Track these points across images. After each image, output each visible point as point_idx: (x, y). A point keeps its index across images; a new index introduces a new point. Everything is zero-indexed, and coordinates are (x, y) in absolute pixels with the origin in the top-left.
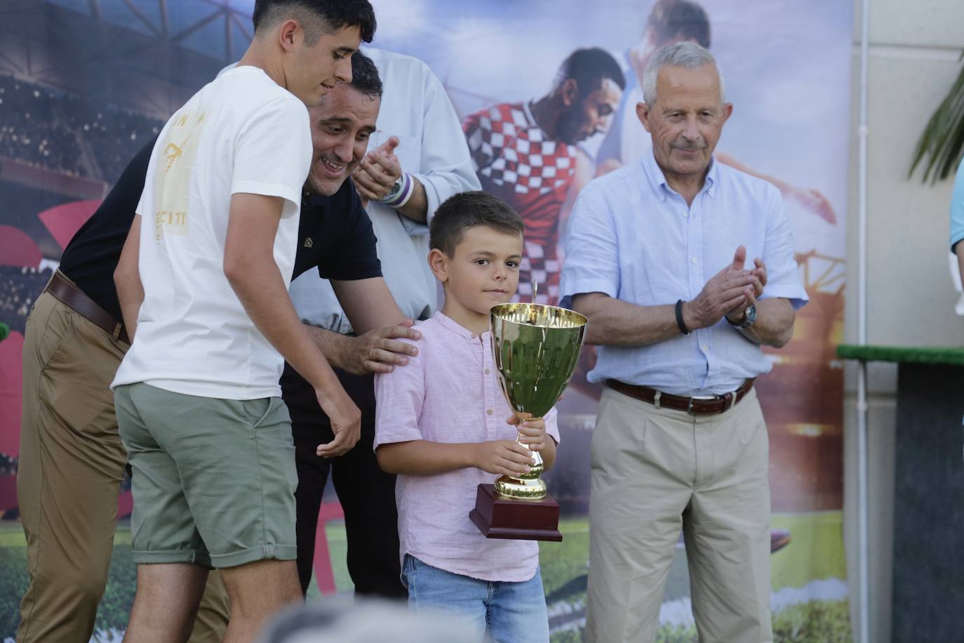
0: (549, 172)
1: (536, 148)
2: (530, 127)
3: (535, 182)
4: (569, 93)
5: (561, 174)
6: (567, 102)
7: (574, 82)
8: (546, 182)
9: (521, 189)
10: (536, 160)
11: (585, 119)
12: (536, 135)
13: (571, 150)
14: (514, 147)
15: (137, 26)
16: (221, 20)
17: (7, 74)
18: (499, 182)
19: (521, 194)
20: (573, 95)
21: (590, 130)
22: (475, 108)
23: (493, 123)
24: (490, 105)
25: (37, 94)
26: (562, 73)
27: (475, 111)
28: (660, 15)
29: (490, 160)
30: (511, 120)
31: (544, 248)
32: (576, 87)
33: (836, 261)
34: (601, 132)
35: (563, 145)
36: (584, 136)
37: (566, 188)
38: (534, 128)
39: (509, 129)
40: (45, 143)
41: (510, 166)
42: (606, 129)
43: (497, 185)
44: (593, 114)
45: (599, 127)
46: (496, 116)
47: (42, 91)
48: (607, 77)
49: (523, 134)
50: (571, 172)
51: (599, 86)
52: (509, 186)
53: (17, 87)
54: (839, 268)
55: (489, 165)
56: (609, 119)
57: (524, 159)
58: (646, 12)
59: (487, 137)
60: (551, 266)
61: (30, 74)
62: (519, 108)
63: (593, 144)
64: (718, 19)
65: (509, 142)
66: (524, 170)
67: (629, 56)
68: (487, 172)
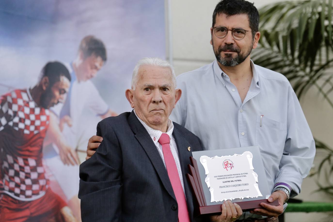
0: (38, 123)
1: (32, 111)
2: (30, 100)
3: (32, 128)
4: (45, 83)
5: (43, 123)
6: (44, 88)
7: (47, 78)
8: (37, 128)
9: (26, 132)
10: (32, 117)
11: (53, 96)
12: (32, 104)
13: (47, 112)
14: (23, 111)
18: (17, 129)
19: (27, 134)
20: (47, 85)
21: (56, 101)
23: (13, 99)
24: (11, 90)
26: (42, 74)
27: (4, 93)
28: (84, 45)
29: (12, 118)
30: (21, 97)
31: (36, 161)
32: (48, 81)
34: (61, 102)
35: (43, 109)
36: (53, 105)
37: (45, 131)
38: (31, 101)
39: (20, 102)
41: (22, 120)
42: (63, 101)
43: (15, 130)
44: (57, 94)
45: (60, 100)
46: (14, 95)
48: (62, 75)
49: (27, 104)
50: (47, 123)
51: (59, 80)
52: (21, 130)
55: (12, 120)
56: (64, 96)
57: (27, 117)
58: (78, 44)
59: (10, 106)
60: (40, 170)
62: (25, 91)
63: (58, 108)
64: (109, 47)
65: (21, 108)
66: (28, 122)
67: (72, 65)
68: (11, 124)
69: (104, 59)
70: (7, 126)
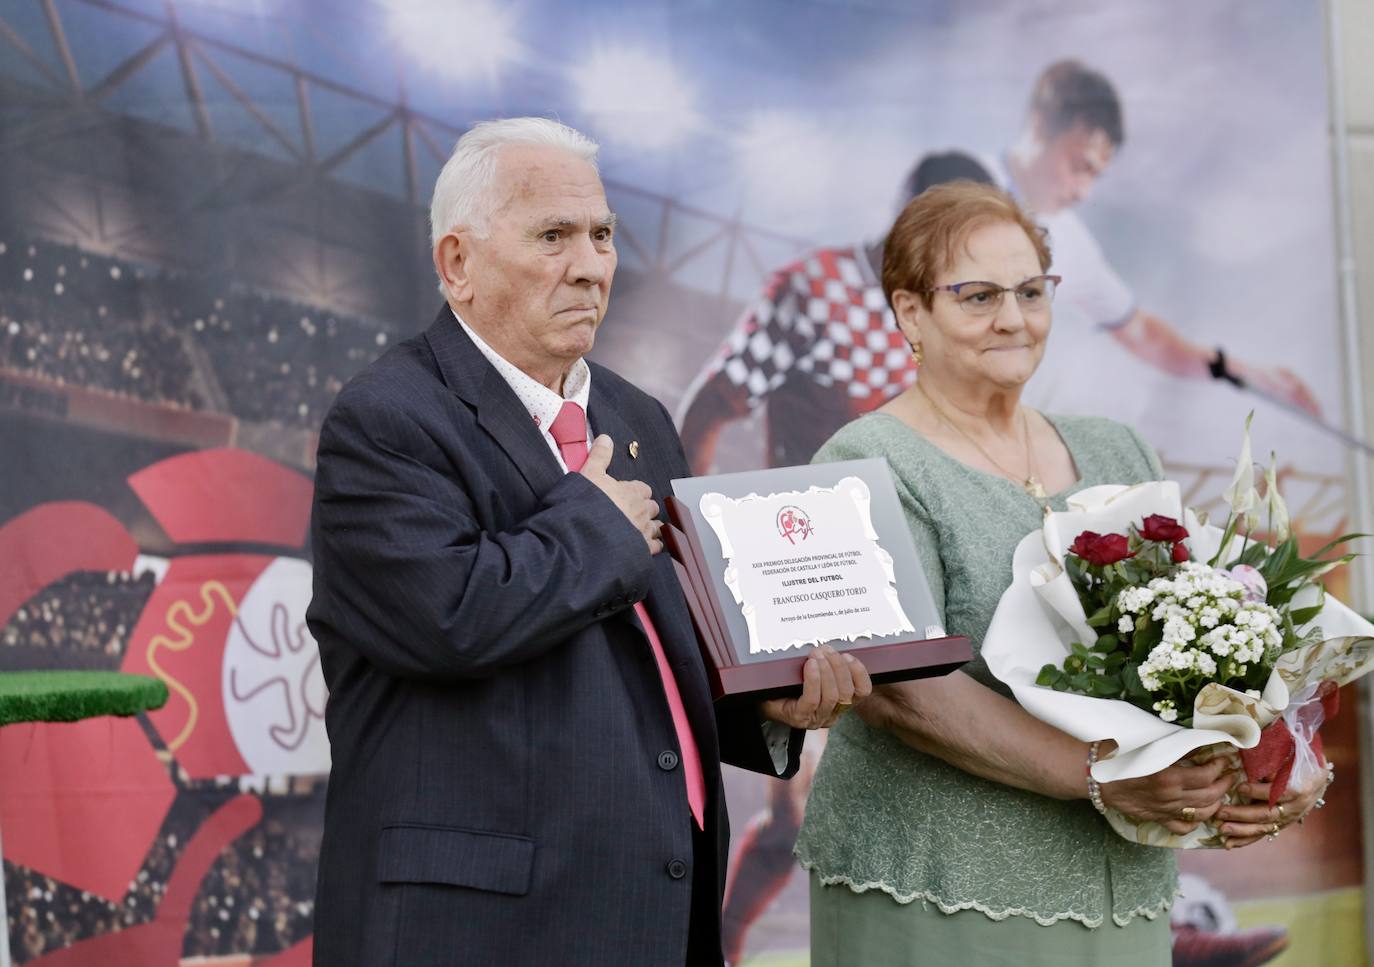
0: (895, 360)
2: (867, 286)
3: (878, 377)
8: (893, 376)
9: (858, 390)
10: (877, 341)
12: (875, 299)
14: (844, 320)
15: (267, 148)
16: (396, 129)
17: (67, 241)
18: (825, 380)
19: (859, 398)
22: (783, 260)
23: (811, 282)
25: (115, 273)
27: (784, 264)
28: (1048, 93)
29: (809, 344)
30: (837, 275)
33: (1327, 482)
38: (872, 287)
39: (836, 292)
40: (132, 355)
41: (842, 352)
43: (821, 386)
46: (815, 270)
47: (123, 267)
49: (857, 297)
52: (840, 386)
53: (84, 263)
54: (1335, 493)
55: (809, 352)
57: (860, 339)
59: (802, 306)
61: (104, 239)
62: (849, 254)
64: (1135, 98)
65: (838, 313)
66: (862, 358)
67: (1009, 163)
68: (806, 364)
69: (1116, 136)
70: (793, 373)
